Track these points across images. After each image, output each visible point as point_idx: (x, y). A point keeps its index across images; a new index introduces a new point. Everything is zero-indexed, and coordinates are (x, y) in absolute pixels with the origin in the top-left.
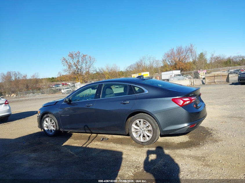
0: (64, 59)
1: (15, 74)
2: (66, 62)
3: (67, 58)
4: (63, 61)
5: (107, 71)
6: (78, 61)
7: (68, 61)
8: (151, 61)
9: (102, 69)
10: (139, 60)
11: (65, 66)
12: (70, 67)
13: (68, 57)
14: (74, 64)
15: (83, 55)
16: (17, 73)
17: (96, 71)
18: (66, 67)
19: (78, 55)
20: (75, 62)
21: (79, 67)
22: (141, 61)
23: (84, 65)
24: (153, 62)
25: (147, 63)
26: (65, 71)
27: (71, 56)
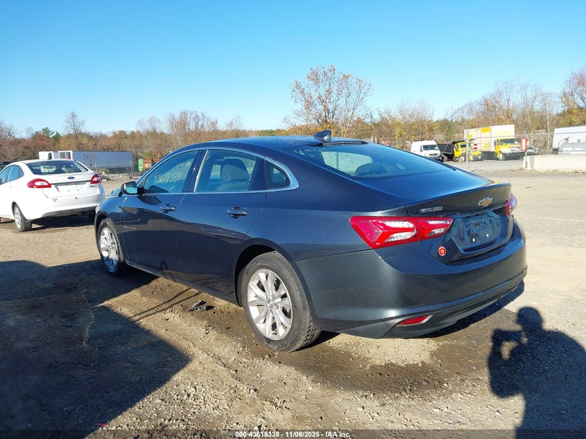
0: (298, 86)
1: (197, 116)
2: (302, 92)
3: (305, 83)
4: (295, 89)
5: (399, 118)
6: (329, 92)
7: (307, 90)
8: (529, 94)
9: (388, 112)
10: (493, 92)
11: (299, 103)
12: (309, 104)
13: (307, 81)
14: (319, 98)
15: (341, 77)
16: (200, 114)
17: (371, 117)
18: (300, 106)
19: (329, 74)
20: (323, 93)
21: (331, 107)
22: (500, 93)
23: (342, 102)
24: (535, 98)
25: (516, 100)
26: (298, 114)
27: (314, 77)
